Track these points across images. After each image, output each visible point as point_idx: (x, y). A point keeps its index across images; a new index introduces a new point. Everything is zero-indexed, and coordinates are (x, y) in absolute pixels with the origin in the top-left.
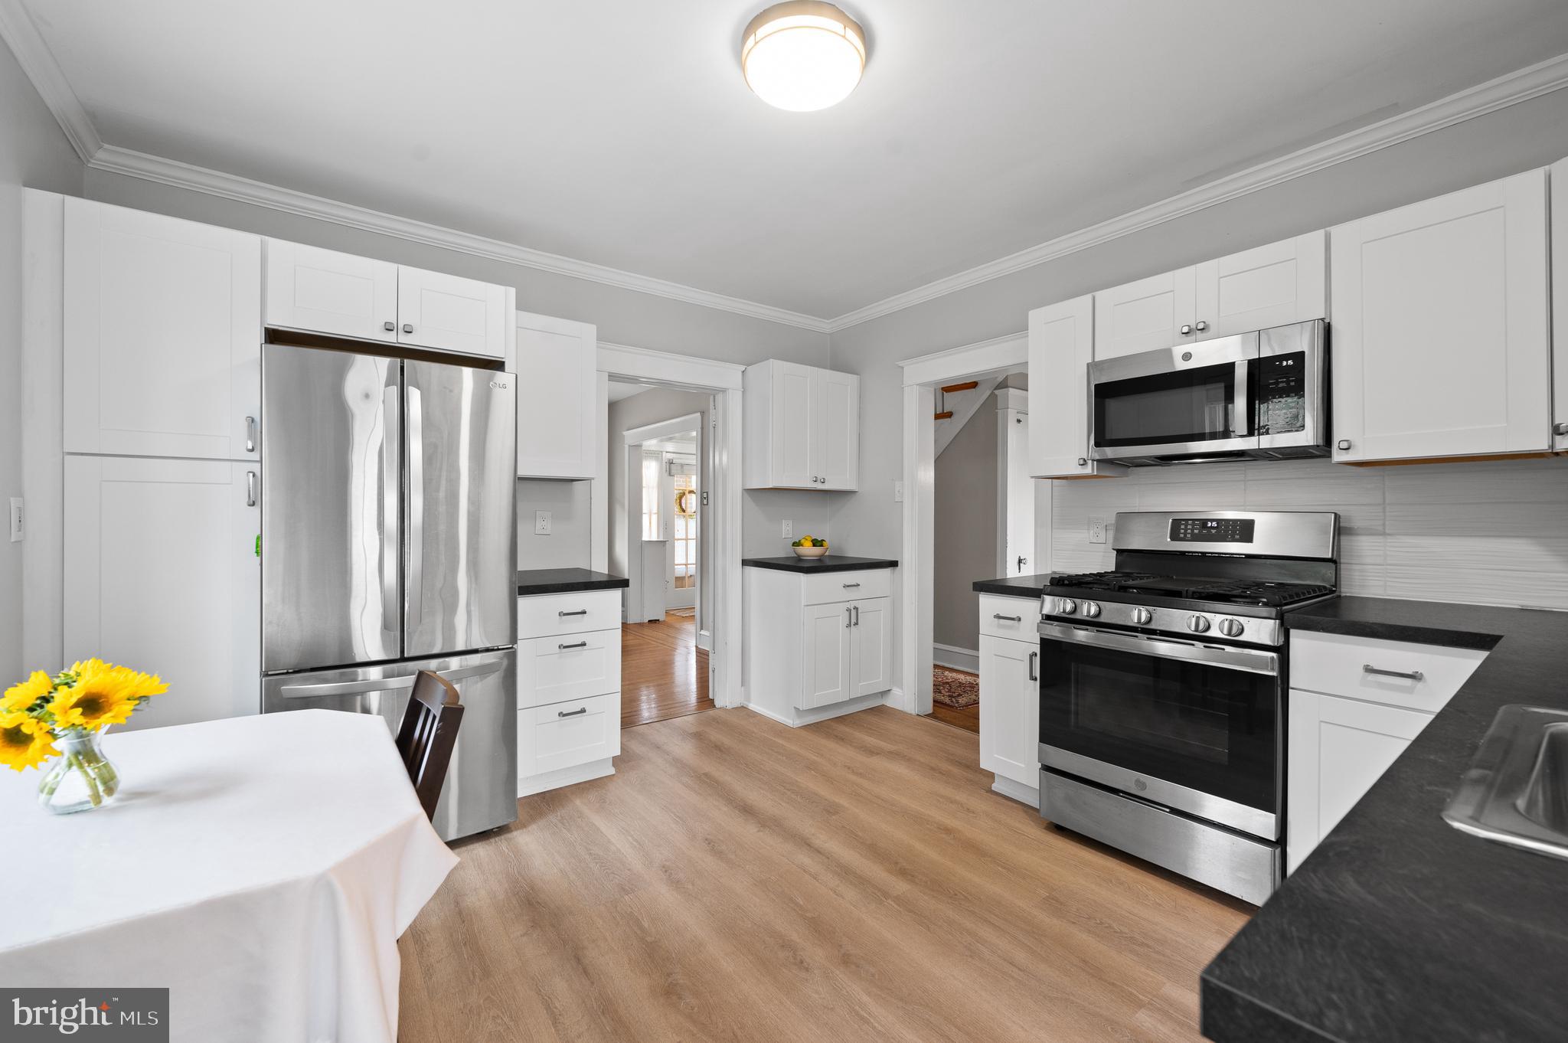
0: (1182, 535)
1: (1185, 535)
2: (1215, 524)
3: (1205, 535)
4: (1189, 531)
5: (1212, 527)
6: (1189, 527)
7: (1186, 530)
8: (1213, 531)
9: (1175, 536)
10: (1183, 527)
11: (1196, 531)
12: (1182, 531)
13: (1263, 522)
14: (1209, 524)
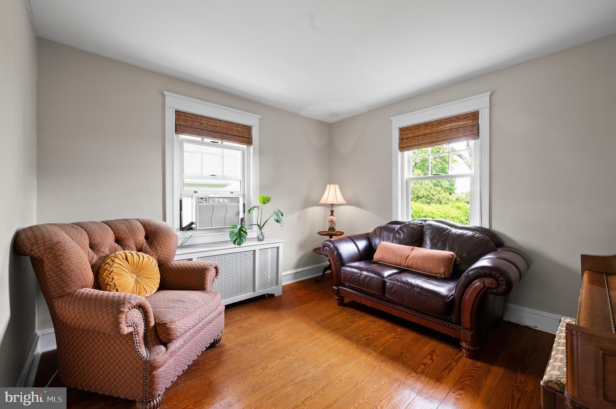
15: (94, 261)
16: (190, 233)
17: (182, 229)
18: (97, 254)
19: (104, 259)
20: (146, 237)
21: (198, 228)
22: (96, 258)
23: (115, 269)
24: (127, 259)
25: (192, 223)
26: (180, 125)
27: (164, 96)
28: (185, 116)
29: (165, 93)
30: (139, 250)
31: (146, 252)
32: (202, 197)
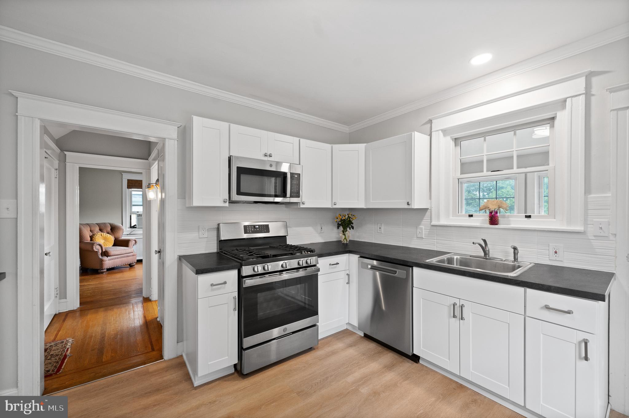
0: (248, 232)
1: (249, 232)
2: (258, 227)
3: (256, 231)
4: (250, 230)
5: (257, 228)
6: (250, 228)
7: (249, 229)
8: (258, 229)
9: (246, 232)
10: (248, 228)
11: (253, 230)
12: (248, 230)
13: (271, 226)
14: (256, 227)
15: (91, 235)
16: (134, 229)
17: (131, 227)
18: (92, 233)
19: (94, 235)
20: (111, 229)
21: (137, 227)
22: (92, 234)
23: (97, 238)
24: (101, 235)
25: (135, 225)
26: (129, 185)
27: (122, 174)
28: (132, 181)
29: (122, 173)
30: (108, 233)
31: (110, 234)
32: (139, 214)
